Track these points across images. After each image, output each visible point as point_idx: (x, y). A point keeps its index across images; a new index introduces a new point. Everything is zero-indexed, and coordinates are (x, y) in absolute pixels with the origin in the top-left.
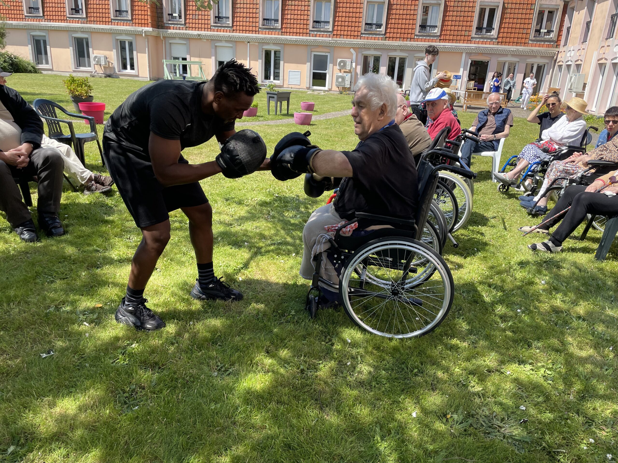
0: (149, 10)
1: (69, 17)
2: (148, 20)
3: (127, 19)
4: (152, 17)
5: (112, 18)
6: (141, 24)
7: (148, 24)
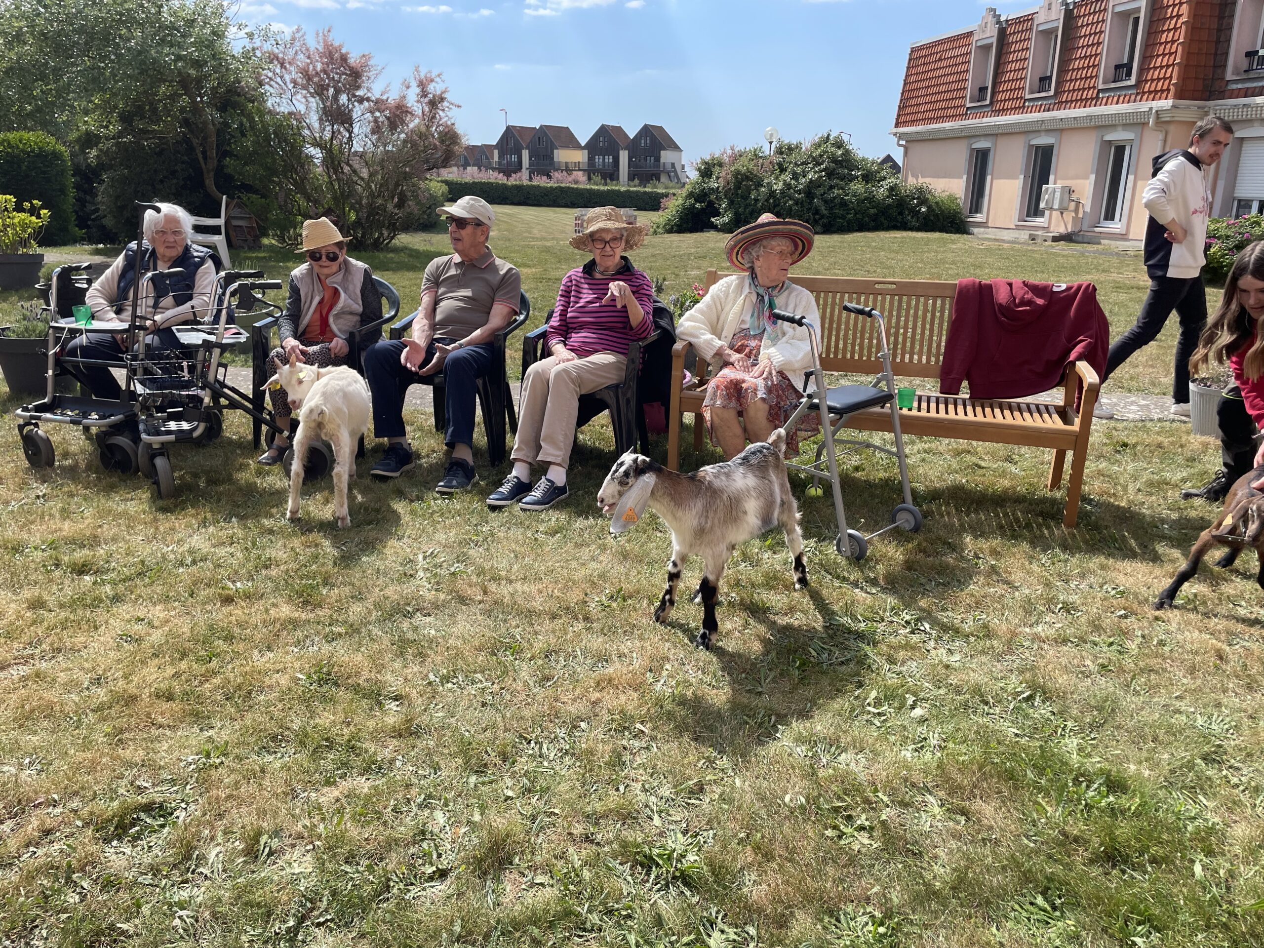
0: (1180, 48)
1: (1030, 100)
2: (1171, 77)
3: (1128, 83)
4: (1185, 67)
5: (1101, 87)
6: (1155, 94)
7: (1168, 90)
